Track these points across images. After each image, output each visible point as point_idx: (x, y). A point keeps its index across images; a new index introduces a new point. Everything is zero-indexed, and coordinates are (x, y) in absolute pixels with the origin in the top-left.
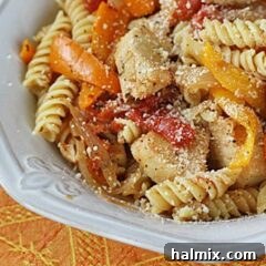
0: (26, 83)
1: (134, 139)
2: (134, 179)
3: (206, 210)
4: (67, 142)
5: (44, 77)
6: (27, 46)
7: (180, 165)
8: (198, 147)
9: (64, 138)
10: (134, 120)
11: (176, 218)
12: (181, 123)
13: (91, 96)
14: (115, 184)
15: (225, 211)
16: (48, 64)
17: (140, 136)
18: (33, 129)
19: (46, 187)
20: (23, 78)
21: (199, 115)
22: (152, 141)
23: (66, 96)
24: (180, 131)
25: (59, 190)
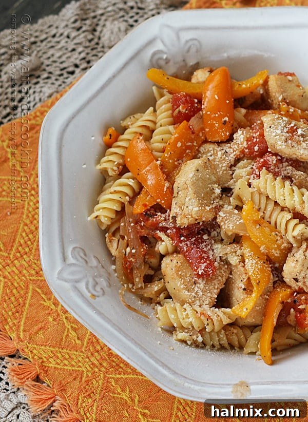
0: (99, 167)
1: (167, 254)
2: (156, 287)
3: (200, 339)
4: (114, 234)
5: (115, 168)
6: (110, 135)
7: (193, 294)
8: (215, 282)
9: (113, 229)
10: (172, 239)
11: (175, 336)
12: (208, 257)
13: (145, 205)
14: (140, 286)
15: (216, 343)
16: (123, 157)
17: (173, 253)
18: (89, 216)
19: (77, 281)
20: (98, 162)
21: (226, 254)
22: (179, 264)
23: (127, 195)
24: (203, 266)
25: (87, 288)
